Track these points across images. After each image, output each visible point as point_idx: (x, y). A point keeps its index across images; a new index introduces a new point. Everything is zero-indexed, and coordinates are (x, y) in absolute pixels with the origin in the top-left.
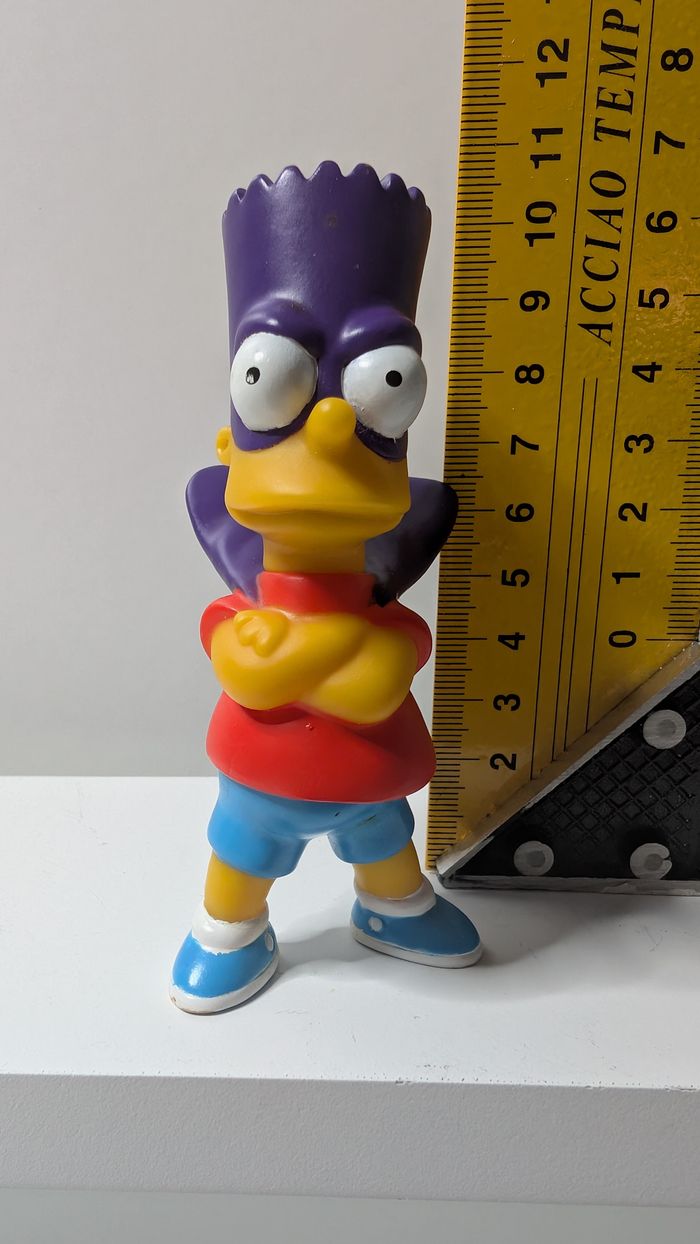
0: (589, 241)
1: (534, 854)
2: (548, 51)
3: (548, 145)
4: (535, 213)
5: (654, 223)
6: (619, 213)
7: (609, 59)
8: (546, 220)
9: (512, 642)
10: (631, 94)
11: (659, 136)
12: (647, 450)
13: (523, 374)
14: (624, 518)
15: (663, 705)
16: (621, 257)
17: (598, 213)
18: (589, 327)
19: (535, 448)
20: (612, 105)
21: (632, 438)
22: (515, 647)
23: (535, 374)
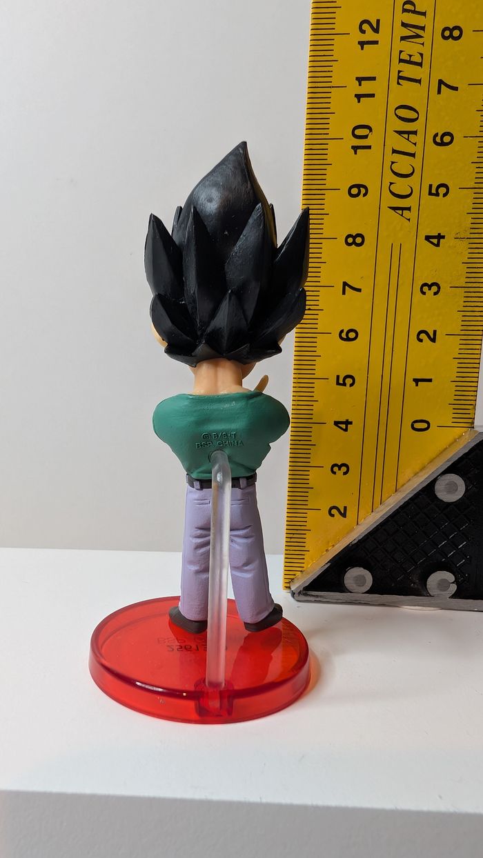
0: (394, 151)
1: (359, 577)
2: (365, 27)
3: (367, 87)
4: (358, 132)
5: (438, 140)
6: (415, 133)
7: (407, 32)
8: (366, 137)
9: (343, 426)
10: (422, 55)
11: (441, 82)
12: (435, 294)
13: (350, 240)
14: (421, 340)
15: (448, 471)
16: (416, 162)
17: (400, 133)
18: (394, 209)
19: (359, 290)
20: (409, 62)
21: (425, 285)
22: (346, 430)
23: (359, 240)
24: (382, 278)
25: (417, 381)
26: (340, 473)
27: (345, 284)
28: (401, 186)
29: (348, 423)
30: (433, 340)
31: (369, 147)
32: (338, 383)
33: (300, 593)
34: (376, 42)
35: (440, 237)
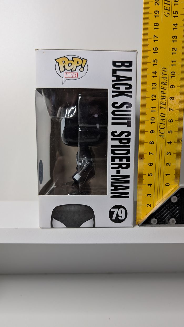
0: (160, 123)
1: (154, 220)
2: (153, 96)
3: (154, 109)
4: (152, 119)
5: (170, 121)
6: (164, 119)
7: (162, 98)
8: (154, 120)
9: (150, 185)
10: (165, 103)
11: (170, 109)
12: (170, 155)
13: (151, 143)
14: (167, 165)
15: (174, 195)
16: (165, 126)
17: (161, 119)
18: (161, 136)
19: (153, 154)
20: (163, 104)
21: (168, 153)
22: (150, 186)
23: (153, 143)
24: (158, 152)
25: (166, 175)
26: (149, 196)
27: (150, 153)
28: (162, 131)
29: (151, 184)
30: (170, 165)
31: (154, 122)
32: (148, 175)
33: (140, 225)
34: (155, 100)
35: (171, 142)
